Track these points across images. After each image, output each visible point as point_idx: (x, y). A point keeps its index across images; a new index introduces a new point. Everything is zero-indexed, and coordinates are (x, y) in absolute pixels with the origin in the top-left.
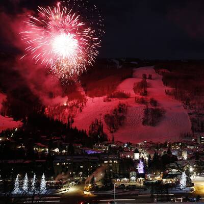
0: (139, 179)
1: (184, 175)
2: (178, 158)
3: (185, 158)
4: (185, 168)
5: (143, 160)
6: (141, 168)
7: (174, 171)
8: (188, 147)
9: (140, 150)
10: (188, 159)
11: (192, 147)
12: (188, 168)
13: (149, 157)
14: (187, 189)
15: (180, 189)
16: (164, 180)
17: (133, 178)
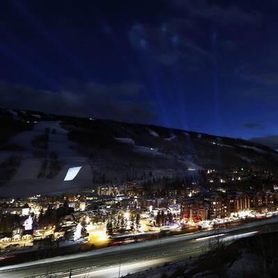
0: (25, 236)
1: (79, 227)
2: (75, 210)
3: (83, 209)
4: (81, 220)
5: (33, 215)
6: (28, 225)
7: (69, 223)
8: (87, 198)
9: (30, 205)
10: (86, 210)
11: (91, 199)
12: (84, 219)
13: (42, 211)
14: (81, 239)
15: (73, 240)
16: (56, 234)
17: (17, 237)
